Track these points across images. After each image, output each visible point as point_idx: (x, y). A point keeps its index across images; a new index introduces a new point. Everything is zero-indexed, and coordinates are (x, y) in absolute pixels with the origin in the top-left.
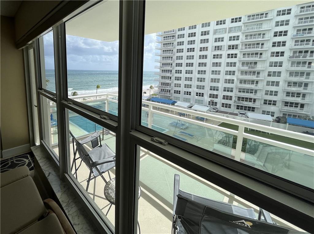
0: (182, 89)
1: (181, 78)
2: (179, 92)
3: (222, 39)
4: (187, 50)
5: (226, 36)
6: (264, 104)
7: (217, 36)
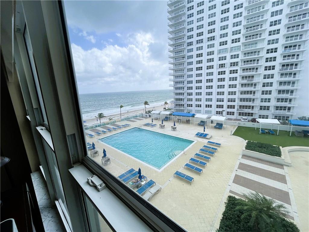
0: (194, 103)
1: (192, 93)
2: (191, 106)
3: (225, 58)
4: (196, 69)
5: (228, 55)
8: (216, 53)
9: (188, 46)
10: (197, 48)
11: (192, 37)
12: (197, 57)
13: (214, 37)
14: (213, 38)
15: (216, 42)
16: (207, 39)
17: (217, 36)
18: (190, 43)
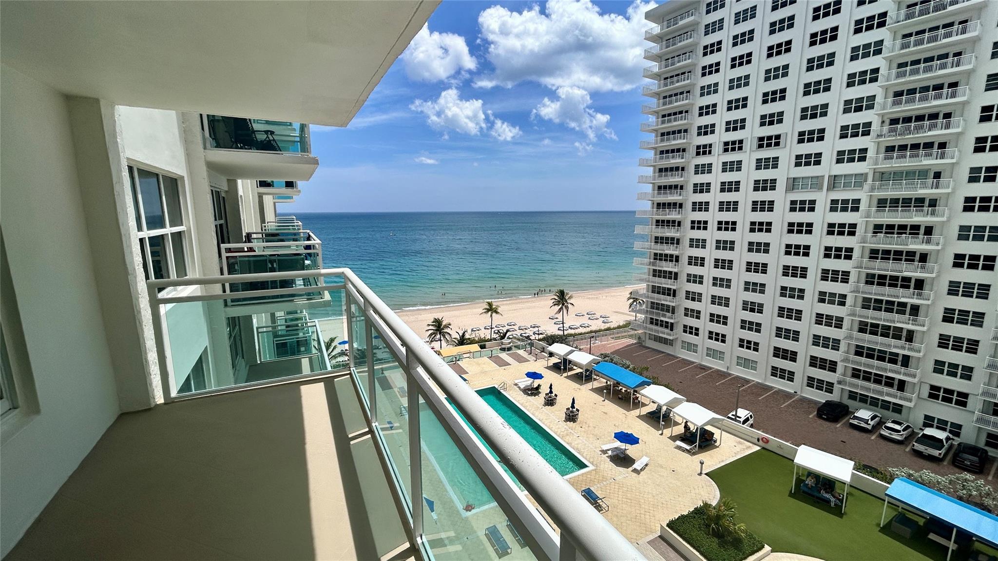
0: (704, 325)
1: (700, 295)
2: (696, 332)
3: (811, 206)
4: (716, 226)
5: (823, 199)
6: (929, 397)
7: (798, 196)
8: (781, 185)
9: (698, 154)
10: (725, 164)
11: (713, 132)
12: (722, 190)
13: (778, 137)
14: (774, 141)
15: (786, 153)
16: (755, 143)
17: (789, 136)
18: (705, 146)
